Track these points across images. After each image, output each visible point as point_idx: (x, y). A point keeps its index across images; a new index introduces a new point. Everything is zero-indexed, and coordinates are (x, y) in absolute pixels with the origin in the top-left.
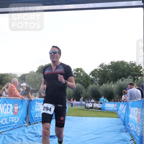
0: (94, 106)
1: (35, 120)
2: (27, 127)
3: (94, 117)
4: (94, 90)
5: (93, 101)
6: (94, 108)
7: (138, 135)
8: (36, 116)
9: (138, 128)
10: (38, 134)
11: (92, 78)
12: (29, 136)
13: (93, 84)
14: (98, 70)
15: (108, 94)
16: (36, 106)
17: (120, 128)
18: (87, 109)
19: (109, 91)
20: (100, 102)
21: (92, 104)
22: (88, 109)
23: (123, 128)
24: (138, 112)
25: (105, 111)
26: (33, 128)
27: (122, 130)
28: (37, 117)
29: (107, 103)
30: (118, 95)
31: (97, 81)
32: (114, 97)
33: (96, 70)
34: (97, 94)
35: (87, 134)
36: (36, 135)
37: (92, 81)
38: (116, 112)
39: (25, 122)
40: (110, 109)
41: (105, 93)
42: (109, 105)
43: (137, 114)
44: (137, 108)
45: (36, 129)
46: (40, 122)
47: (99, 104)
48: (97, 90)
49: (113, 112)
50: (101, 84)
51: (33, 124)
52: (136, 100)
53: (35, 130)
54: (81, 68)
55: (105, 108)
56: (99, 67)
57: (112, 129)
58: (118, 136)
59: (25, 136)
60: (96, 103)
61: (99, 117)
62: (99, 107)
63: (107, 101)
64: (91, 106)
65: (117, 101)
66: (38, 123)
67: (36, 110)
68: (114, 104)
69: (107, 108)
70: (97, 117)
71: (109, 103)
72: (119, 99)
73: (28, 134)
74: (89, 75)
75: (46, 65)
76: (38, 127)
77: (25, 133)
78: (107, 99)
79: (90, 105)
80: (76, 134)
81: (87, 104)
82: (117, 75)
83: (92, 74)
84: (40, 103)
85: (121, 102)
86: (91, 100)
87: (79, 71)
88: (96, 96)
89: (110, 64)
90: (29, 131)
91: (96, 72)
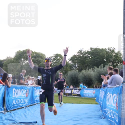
0: (73, 93)
1: (12, 107)
2: (5, 114)
3: (72, 104)
4: (73, 77)
5: (72, 87)
6: (72, 94)
7: (117, 121)
8: (13, 103)
9: (117, 114)
10: (16, 121)
11: (71, 64)
12: (6, 123)
13: (73, 70)
14: (77, 56)
15: (87, 80)
16: (13, 92)
17: (98, 115)
18: (65, 96)
19: (88, 78)
20: (79, 89)
21: (71, 90)
22: (67, 95)
23: (102, 114)
24: (117, 98)
25: (84, 98)
26: (11, 115)
27: (101, 116)
28: (15, 104)
29: (86, 89)
30: (97, 82)
31: (76, 67)
32: (93, 83)
33: (75, 56)
34: (76, 80)
35: (66, 121)
36: (13, 122)
37: (71, 67)
38: (95, 98)
39: (2, 109)
40: (88, 95)
41: (84, 79)
42: (87, 92)
43: (116, 100)
44: (116, 95)
45: (14, 116)
46: (17, 109)
47: (78, 91)
48: (76, 76)
49: (92, 98)
50: (80, 70)
51: (10, 111)
52: (115, 87)
53: (12, 117)
54: (60, 54)
55: (84, 95)
56: (78, 53)
57: (91, 115)
58: (97, 122)
59: (2, 123)
60: (75, 89)
61: (78, 103)
62: (78, 94)
63: (86, 87)
64: (70, 92)
65: (96, 87)
66: (15, 110)
67: (13, 96)
68: (92, 91)
69: (85, 94)
70: (76, 103)
71: (87, 90)
72: (98, 85)
73: (6, 121)
74: (69, 60)
75: (23, 50)
76: (15, 114)
77: (3, 120)
78: (86, 86)
79: (68, 92)
80: (55, 121)
81: (65, 91)
82: (96, 61)
83: (71, 60)
84: (17, 90)
85: (100, 88)
86: (70, 87)
87: (59, 57)
88: (75, 83)
89: (90, 50)
90: (7, 118)
91: (75, 58)
